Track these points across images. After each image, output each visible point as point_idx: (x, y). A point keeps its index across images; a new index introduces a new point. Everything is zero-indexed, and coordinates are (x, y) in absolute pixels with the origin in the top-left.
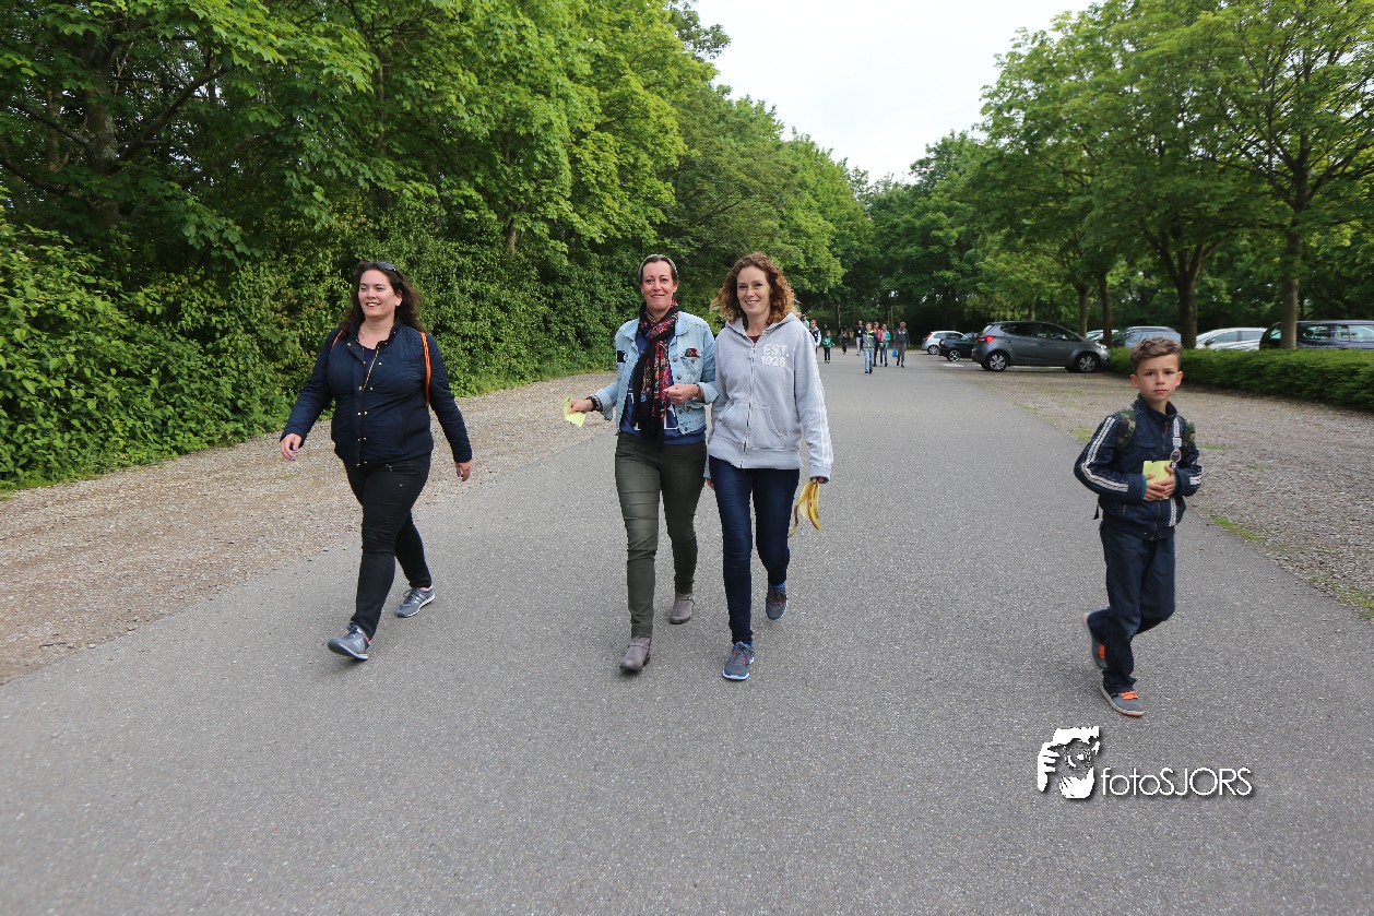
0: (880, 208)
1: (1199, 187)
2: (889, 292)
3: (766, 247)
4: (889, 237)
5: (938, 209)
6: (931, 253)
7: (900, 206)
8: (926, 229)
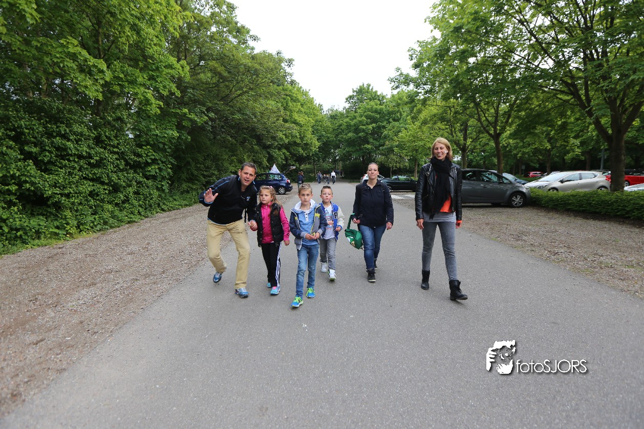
2: (336, 156)
4: (338, 131)
5: (361, 116)
6: (360, 137)
8: (355, 125)
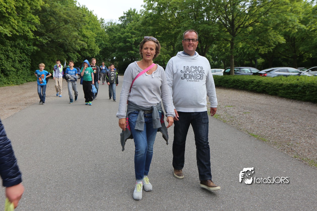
0: (110, 31)
1: (210, 28)
2: (113, 57)
3: (74, 42)
4: (113, 40)
5: (128, 32)
6: (127, 46)
7: (116, 31)
8: (124, 38)
